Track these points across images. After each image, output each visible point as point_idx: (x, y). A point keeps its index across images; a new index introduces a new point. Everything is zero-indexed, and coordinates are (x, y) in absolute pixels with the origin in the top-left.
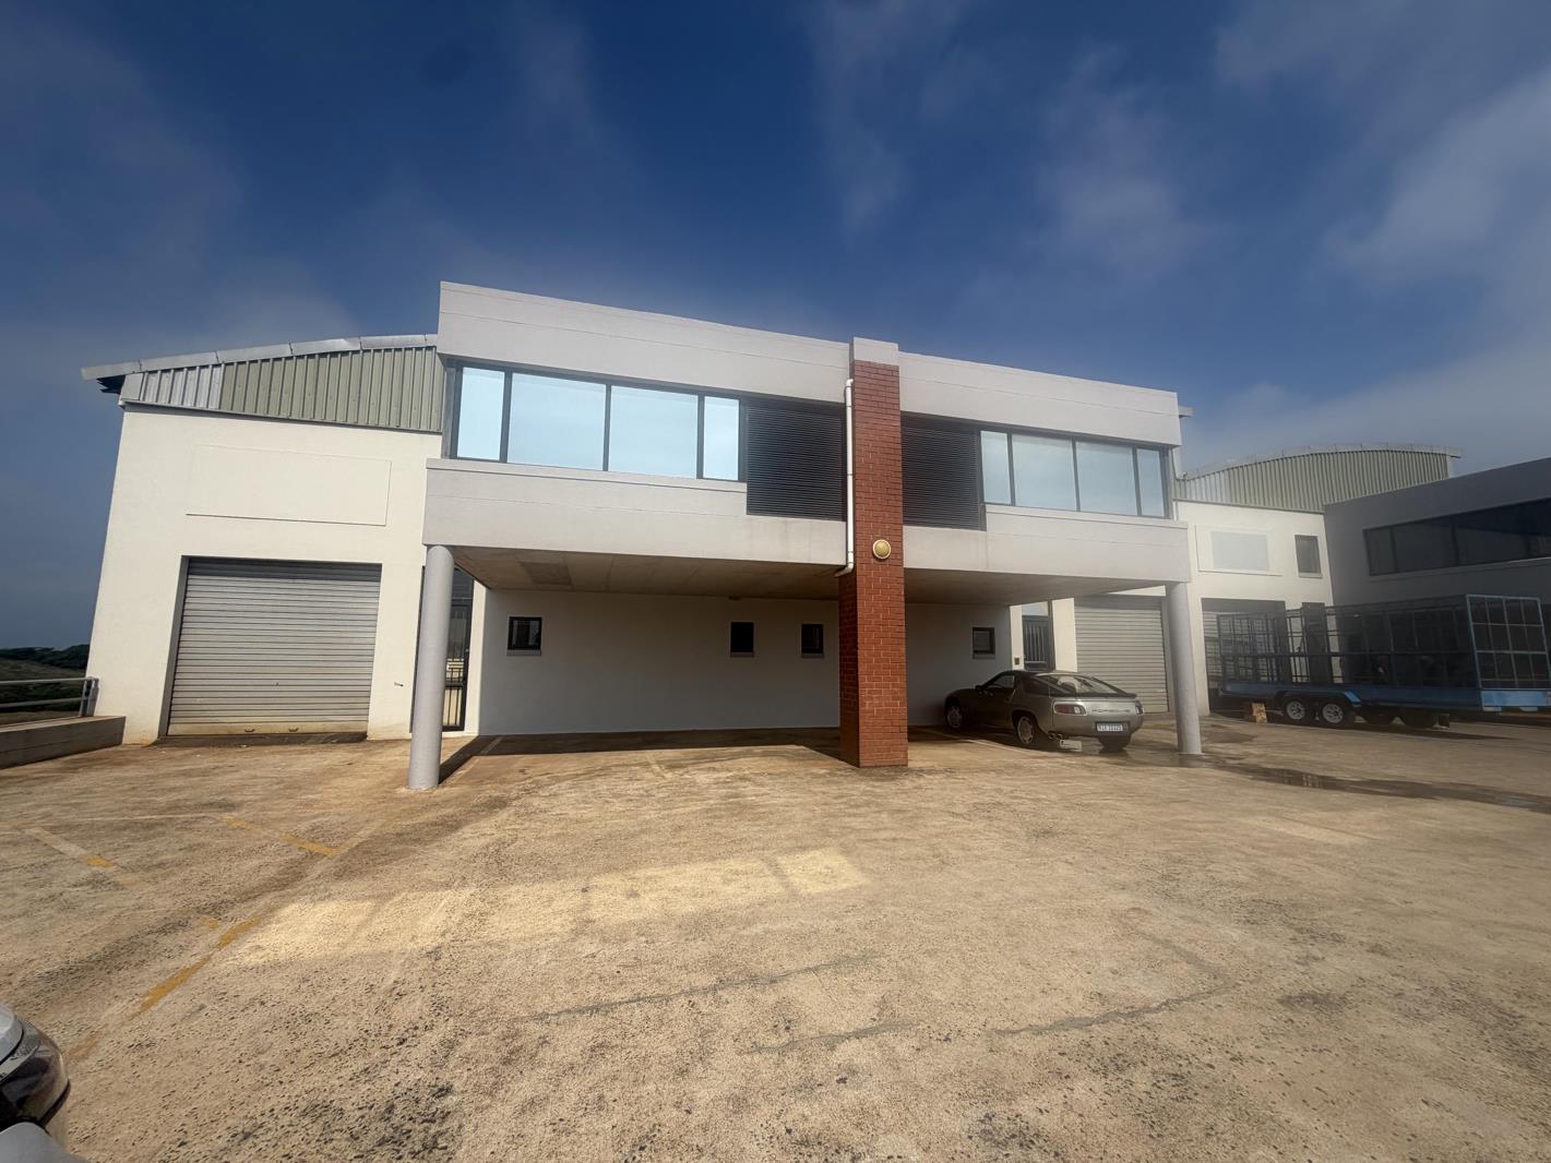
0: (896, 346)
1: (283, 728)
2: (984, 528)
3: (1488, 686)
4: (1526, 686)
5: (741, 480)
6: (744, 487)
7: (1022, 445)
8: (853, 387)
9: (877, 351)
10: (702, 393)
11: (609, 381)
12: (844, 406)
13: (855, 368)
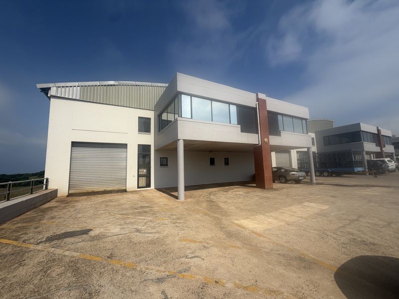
0: (265, 95)
1: (102, 189)
2: (280, 136)
3: (355, 167)
4: (360, 167)
5: (238, 124)
6: (240, 126)
7: (285, 118)
8: (258, 104)
9: (262, 96)
10: (229, 103)
11: (212, 100)
12: (256, 108)
13: (258, 100)
